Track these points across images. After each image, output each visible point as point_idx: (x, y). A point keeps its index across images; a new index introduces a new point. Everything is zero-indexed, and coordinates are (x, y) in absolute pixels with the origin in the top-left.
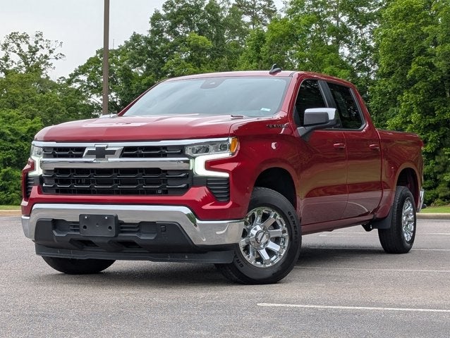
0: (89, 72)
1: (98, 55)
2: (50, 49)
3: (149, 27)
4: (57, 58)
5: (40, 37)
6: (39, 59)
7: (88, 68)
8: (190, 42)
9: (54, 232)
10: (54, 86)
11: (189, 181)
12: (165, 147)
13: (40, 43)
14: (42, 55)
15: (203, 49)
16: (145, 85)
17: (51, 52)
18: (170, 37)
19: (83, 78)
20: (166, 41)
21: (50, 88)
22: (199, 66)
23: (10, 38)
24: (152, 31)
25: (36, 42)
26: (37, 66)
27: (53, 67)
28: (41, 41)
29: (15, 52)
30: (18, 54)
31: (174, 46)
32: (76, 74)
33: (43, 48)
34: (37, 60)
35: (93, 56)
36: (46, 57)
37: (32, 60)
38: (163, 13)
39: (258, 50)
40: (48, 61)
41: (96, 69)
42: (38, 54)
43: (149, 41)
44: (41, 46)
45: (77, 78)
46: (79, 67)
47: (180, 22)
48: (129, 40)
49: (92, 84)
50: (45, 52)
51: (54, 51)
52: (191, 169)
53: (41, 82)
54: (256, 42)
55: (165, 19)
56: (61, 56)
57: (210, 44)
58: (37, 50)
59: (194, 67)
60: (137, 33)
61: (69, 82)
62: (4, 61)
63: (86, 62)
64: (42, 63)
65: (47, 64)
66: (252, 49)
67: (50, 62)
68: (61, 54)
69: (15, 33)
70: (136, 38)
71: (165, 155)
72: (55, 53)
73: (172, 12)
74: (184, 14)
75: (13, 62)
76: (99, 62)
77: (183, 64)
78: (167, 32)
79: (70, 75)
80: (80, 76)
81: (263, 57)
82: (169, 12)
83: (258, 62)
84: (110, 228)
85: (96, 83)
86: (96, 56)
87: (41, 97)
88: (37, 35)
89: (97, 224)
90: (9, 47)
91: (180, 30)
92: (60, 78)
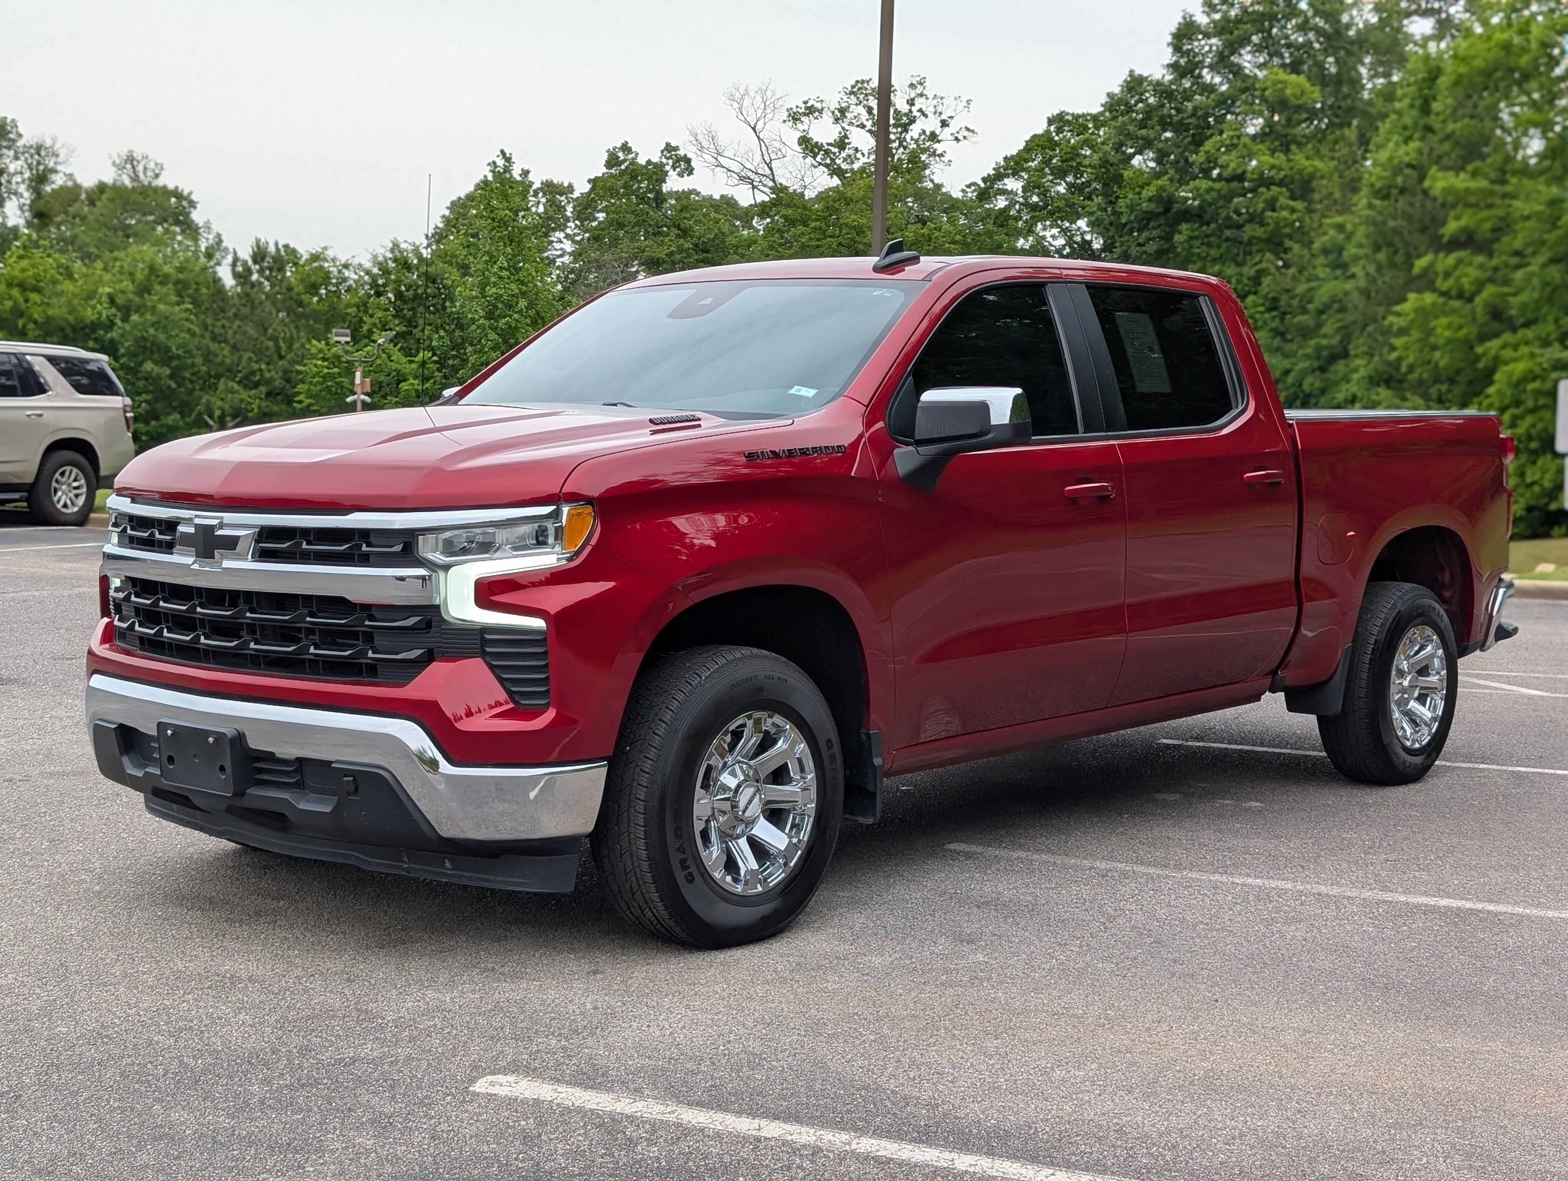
0: (1026, 170)
1: (1052, 128)
2: (944, 117)
3: (1168, 56)
4: (957, 139)
5: (919, 89)
6: (917, 141)
7: (1027, 161)
8: (1264, 90)
9: (125, 760)
10: (952, 206)
11: (431, 639)
12: (365, 534)
13: (920, 103)
14: (924, 132)
15: (1299, 108)
16: (1150, 200)
17: (944, 124)
18: (1217, 80)
19: (1014, 184)
20: (1210, 89)
21: (945, 211)
22: (1287, 151)
23: (852, 93)
24: (1174, 67)
25: (911, 103)
26: (914, 158)
27: (946, 159)
28: (922, 100)
29: (863, 126)
30: (870, 131)
31: (1226, 102)
32: (999, 176)
33: (926, 116)
34: (913, 146)
35: (1040, 131)
36: (933, 137)
37: (901, 145)
38: (1202, 19)
39: (1425, 109)
40: (936, 146)
41: (1047, 162)
42: (915, 131)
43: (1164, 92)
44: (920, 110)
45: (999, 185)
46: (1006, 159)
47: (1244, 41)
48: (1117, 90)
49: (1035, 199)
50: (931, 124)
51: (952, 123)
52: (437, 602)
53: (920, 195)
54: (1421, 89)
55: (1207, 36)
56: (966, 133)
57: (1316, 97)
58: (913, 121)
59: (1273, 152)
60: (1138, 72)
61: (984, 195)
62: (836, 150)
63: (1021, 146)
64: (924, 150)
65: (934, 154)
66: (1412, 106)
67: (939, 148)
68: (968, 129)
69: (863, 82)
70: (1135, 84)
71: (365, 560)
72: (954, 127)
73: (1226, 18)
74: (1254, 21)
75: (856, 150)
76: (1053, 145)
77: (1245, 146)
78: (1212, 67)
79: (984, 180)
80: (1006, 181)
81: (1437, 126)
82: (1217, 16)
83: (1422, 139)
84: (222, 769)
85: (1044, 194)
86: (1048, 132)
87: (916, 233)
88: (912, 86)
89: (195, 756)
90: (849, 115)
91: (1247, 60)
92: (969, 186)
